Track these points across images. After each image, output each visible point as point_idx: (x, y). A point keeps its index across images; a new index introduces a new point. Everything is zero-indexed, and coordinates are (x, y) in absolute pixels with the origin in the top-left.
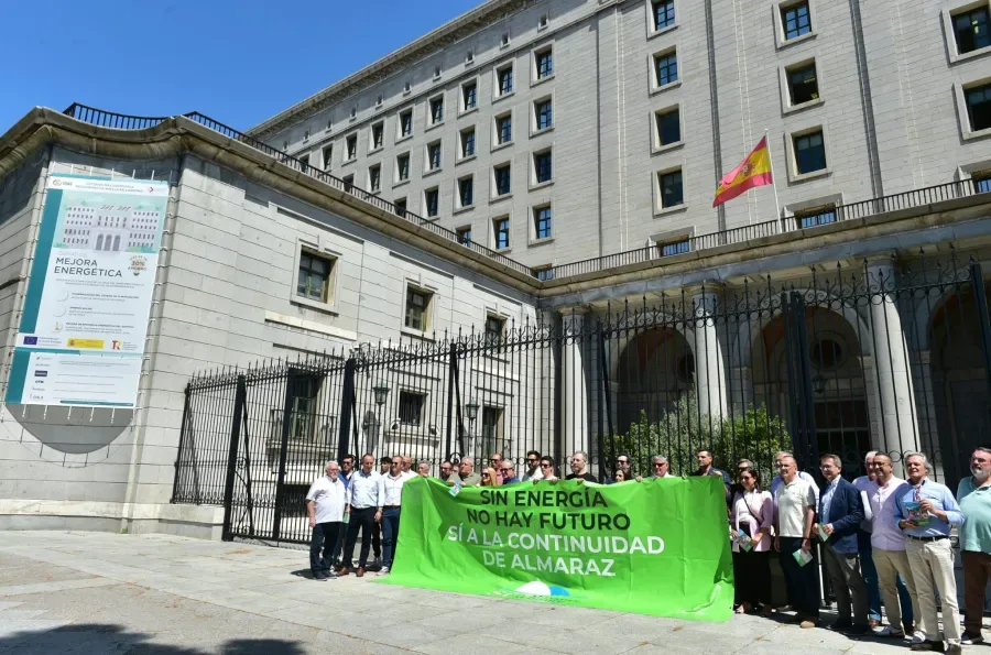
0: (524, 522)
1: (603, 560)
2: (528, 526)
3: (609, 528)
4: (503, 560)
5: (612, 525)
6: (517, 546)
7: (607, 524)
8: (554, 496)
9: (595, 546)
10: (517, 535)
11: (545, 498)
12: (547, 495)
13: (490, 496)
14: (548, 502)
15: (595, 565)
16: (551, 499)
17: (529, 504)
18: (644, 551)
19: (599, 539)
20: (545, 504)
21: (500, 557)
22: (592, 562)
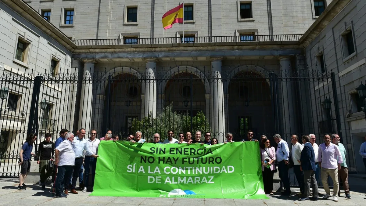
0: (173, 162)
1: (209, 177)
2: (175, 163)
3: (213, 163)
4: (160, 180)
5: (214, 162)
6: (169, 173)
7: (212, 162)
8: (189, 150)
9: (206, 171)
10: (169, 168)
11: (185, 151)
12: (186, 150)
13: (155, 150)
14: (186, 153)
15: (205, 179)
16: (187, 151)
17: (177, 153)
18: (226, 172)
19: (208, 168)
20: (185, 154)
21: (158, 179)
22: (204, 178)
